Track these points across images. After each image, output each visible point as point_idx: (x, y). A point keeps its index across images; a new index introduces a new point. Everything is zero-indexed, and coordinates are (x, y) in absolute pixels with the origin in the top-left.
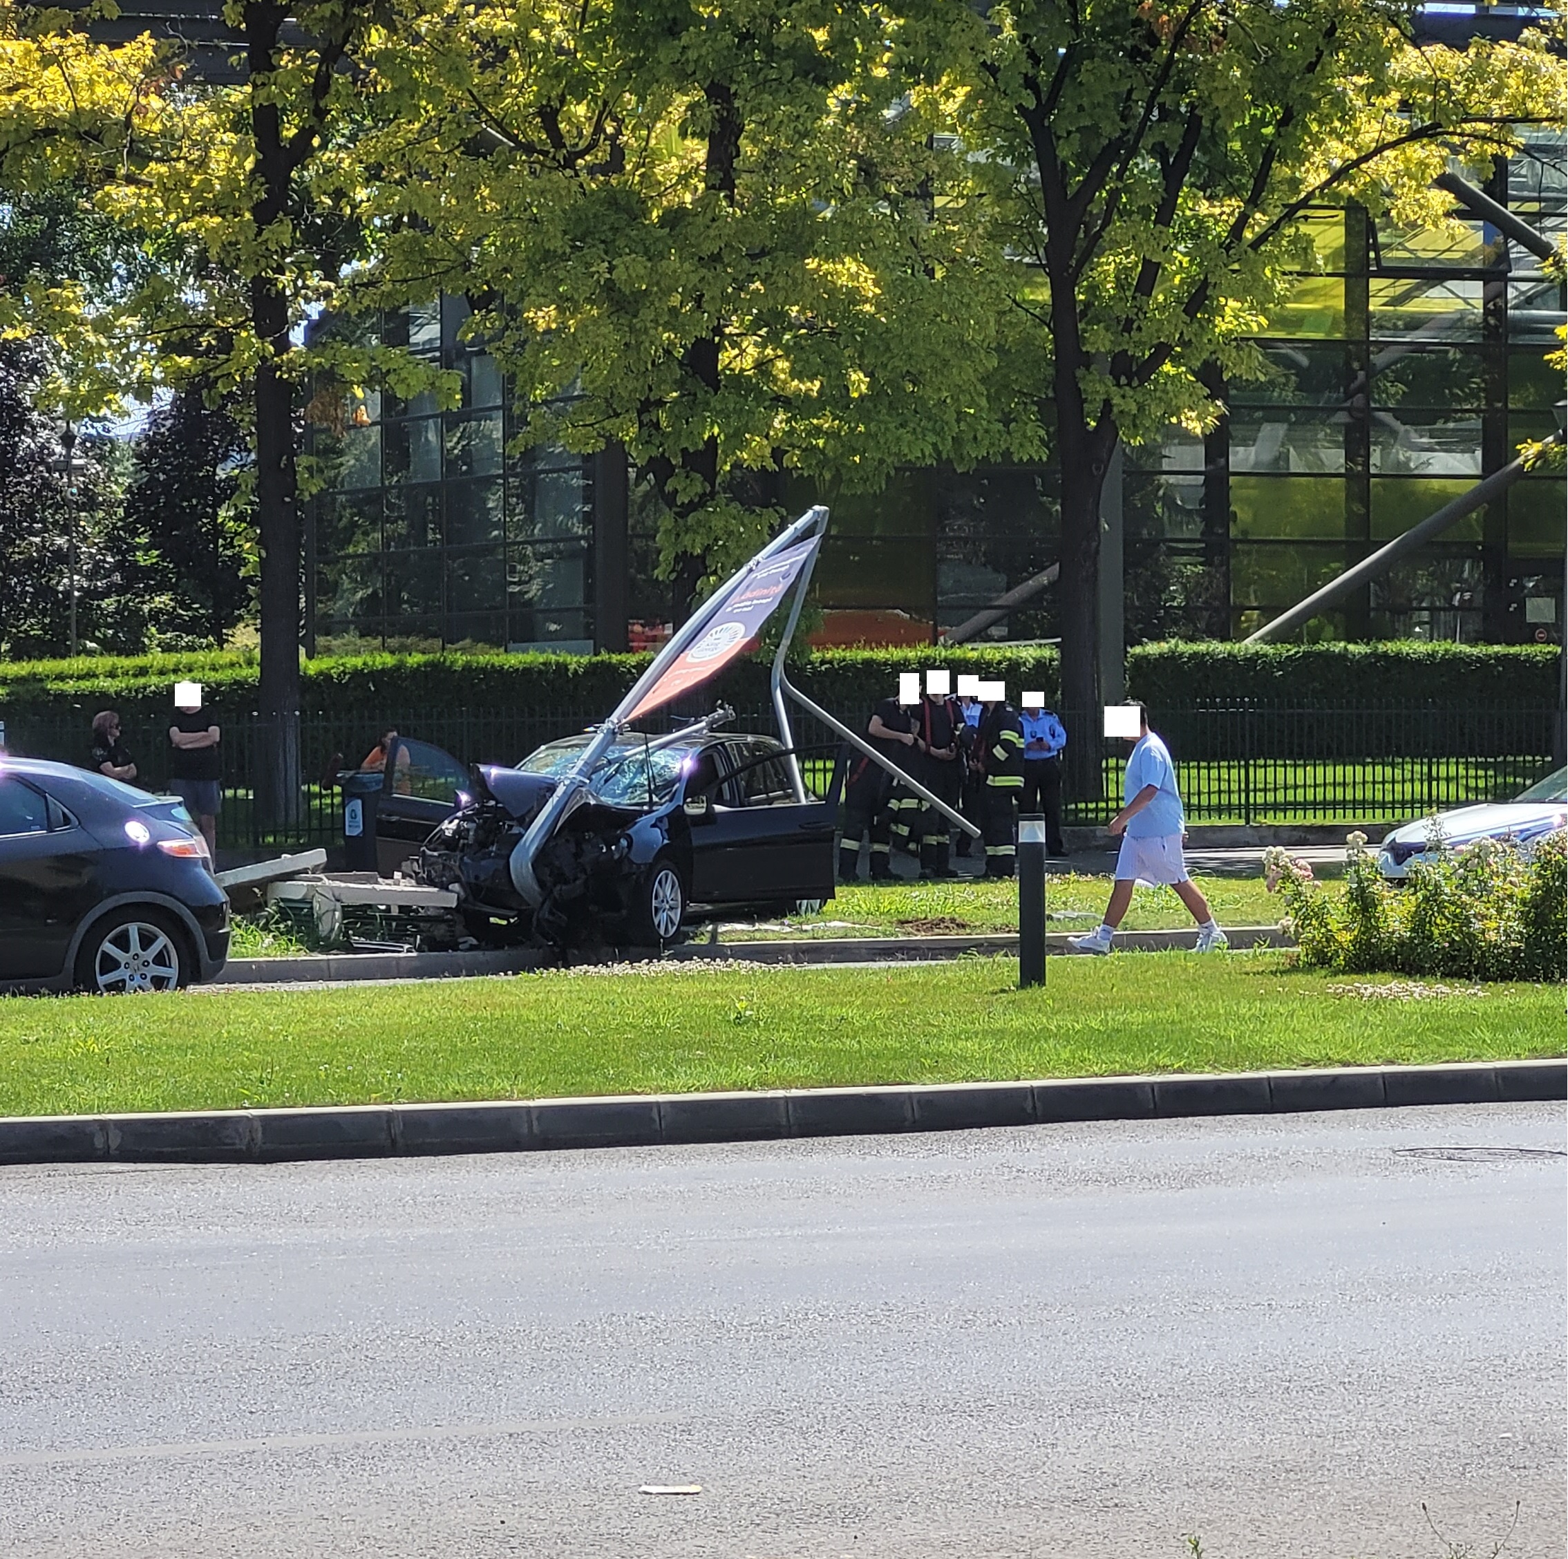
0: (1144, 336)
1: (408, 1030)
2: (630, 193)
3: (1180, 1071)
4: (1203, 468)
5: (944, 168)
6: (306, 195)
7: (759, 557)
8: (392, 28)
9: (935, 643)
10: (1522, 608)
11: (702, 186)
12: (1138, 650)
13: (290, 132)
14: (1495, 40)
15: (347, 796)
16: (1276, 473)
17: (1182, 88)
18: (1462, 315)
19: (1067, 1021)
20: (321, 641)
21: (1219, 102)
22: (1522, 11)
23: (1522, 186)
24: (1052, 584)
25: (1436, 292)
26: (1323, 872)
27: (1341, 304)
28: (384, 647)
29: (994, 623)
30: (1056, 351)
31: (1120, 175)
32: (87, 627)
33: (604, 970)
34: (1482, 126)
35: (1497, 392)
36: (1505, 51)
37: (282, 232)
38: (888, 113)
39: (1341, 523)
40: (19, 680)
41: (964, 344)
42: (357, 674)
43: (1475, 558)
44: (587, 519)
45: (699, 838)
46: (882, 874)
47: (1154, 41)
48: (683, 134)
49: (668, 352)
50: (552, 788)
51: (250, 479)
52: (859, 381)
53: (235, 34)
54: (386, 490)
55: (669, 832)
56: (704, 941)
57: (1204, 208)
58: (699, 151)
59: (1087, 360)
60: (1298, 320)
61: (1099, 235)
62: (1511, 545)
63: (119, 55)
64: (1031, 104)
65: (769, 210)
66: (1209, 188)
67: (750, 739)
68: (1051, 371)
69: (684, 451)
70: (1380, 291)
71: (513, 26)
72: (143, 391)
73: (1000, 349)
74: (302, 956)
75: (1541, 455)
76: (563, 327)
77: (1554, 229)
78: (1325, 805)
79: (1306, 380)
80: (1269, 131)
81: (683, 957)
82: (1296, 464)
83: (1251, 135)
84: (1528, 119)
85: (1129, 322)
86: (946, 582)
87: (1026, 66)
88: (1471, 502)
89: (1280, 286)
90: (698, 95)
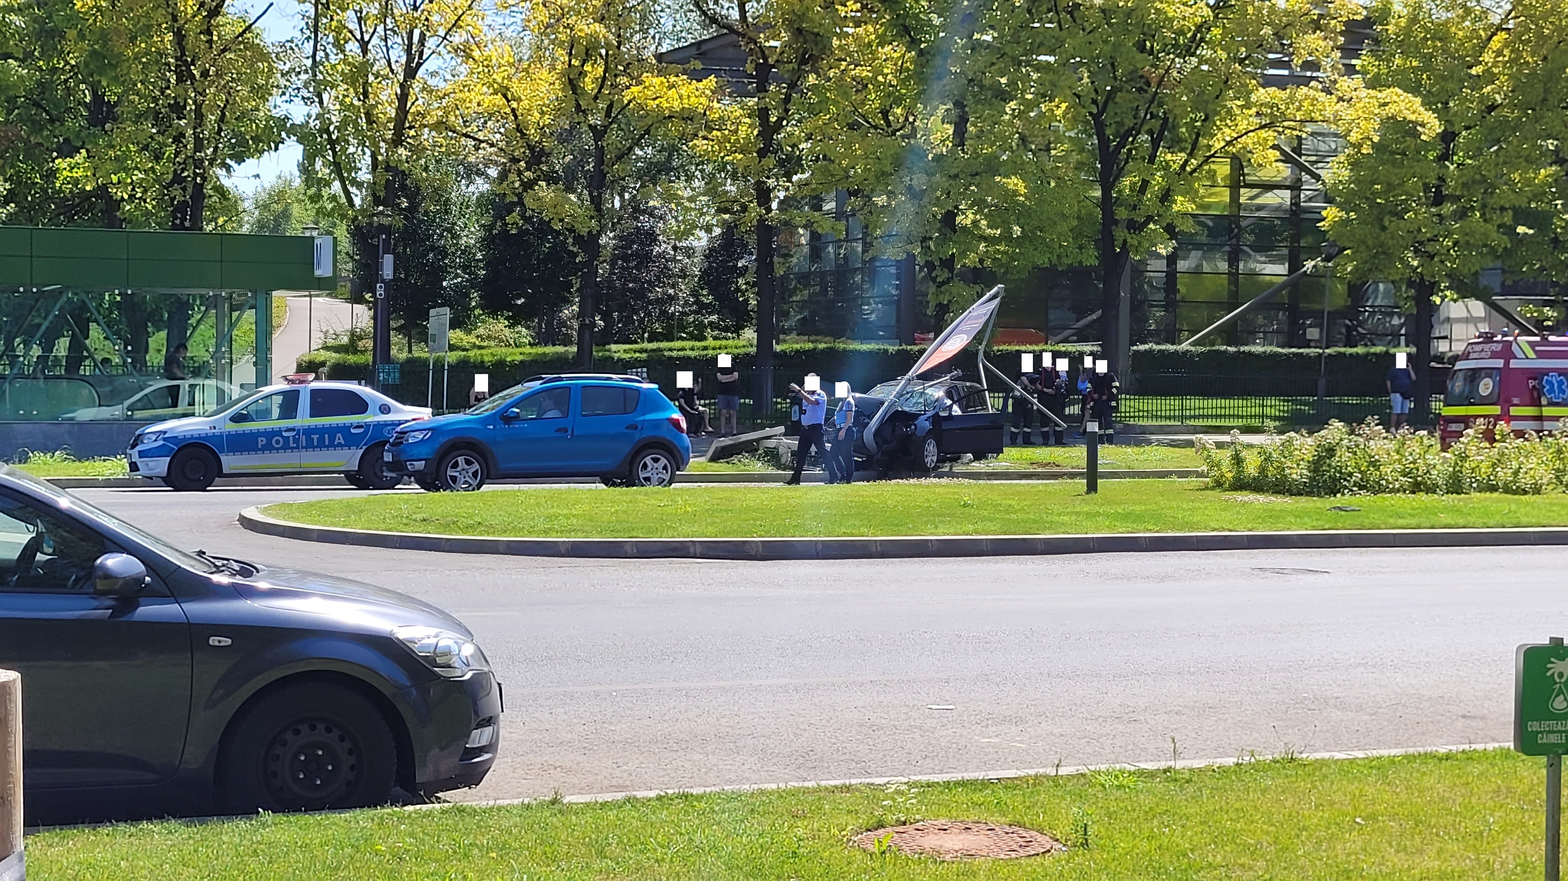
0: (1142, 212)
1: (823, 505)
2: (920, 148)
3: (1157, 532)
4: (1165, 269)
5: (1056, 138)
6: (779, 145)
7: (974, 306)
8: (819, 75)
9: (1046, 343)
10: (1305, 333)
11: (950, 145)
12: (1135, 348)
13: (773, 119)
14: (1298, 87)
15: (792, 404)
16: (1197, 272)
17: (1160, 105)
18: (1281, 205)
19: (1107, 509)
20: (781, 337)
21: (1177, 111)
22: (1309, 74)
23: (1308, 150)
24: (1098, 320)
25: (1269, 194)
26: (1219, 445)
27: (1227, 199)
28: (808, 340)
29: (1073, 335)
30: (1103, 218)
31: (1132, 142)
32: (682, 328)
33: (905, 481)
34: (1292, 123)
35: (1295, 238)
36: (1304, 90)
37: (770, 161)
38: (1032, 114)
39: (1225, 294)
40: (652, 351)
41: (1064, 215)
42: (797, 351)
43: (1285, 310)
44: (897, 287)
45: (945, 426)
46: (1028, 442)
47: (1148, 84)
48: (943, 123)
49: (934, 216)
50: (882, 403)
51: (753, 267)
52: (1017, 230)
53: (751, 76)
54: (810, 273)
55: (933, 423)
56: (947, 469)
57: (1169, 157)
58: (950, 129)
59: (1116, 222)
60: (1209, 206)
61: (1123, 168)
62: (1301, 305)
63: (700, 85)
64: (1095, 111)
65: (979, 156)
66: (1170, 148)
67: (968, 384)
68: (1101, 227)
69: (941, 259)
70: (1245, 194)
71: (870, 75)
72: (708, 229)
73: (1079, 218)
74: (774, 472)
75: (1314, 267)
76: (889, 205)
77: (1322, 168)
78: (1217, 416)
79: (1212, 232)
80: (1198, 124)
81: (940, 476)
82: (1206, 268)
83: (1190, 125)
84: (1312, 121)
85: (1135, 206)
86: (1052, 317)
87: (1093, 94)
88: (1283, 286)
89: (1202, 191)
90: (950, 106)
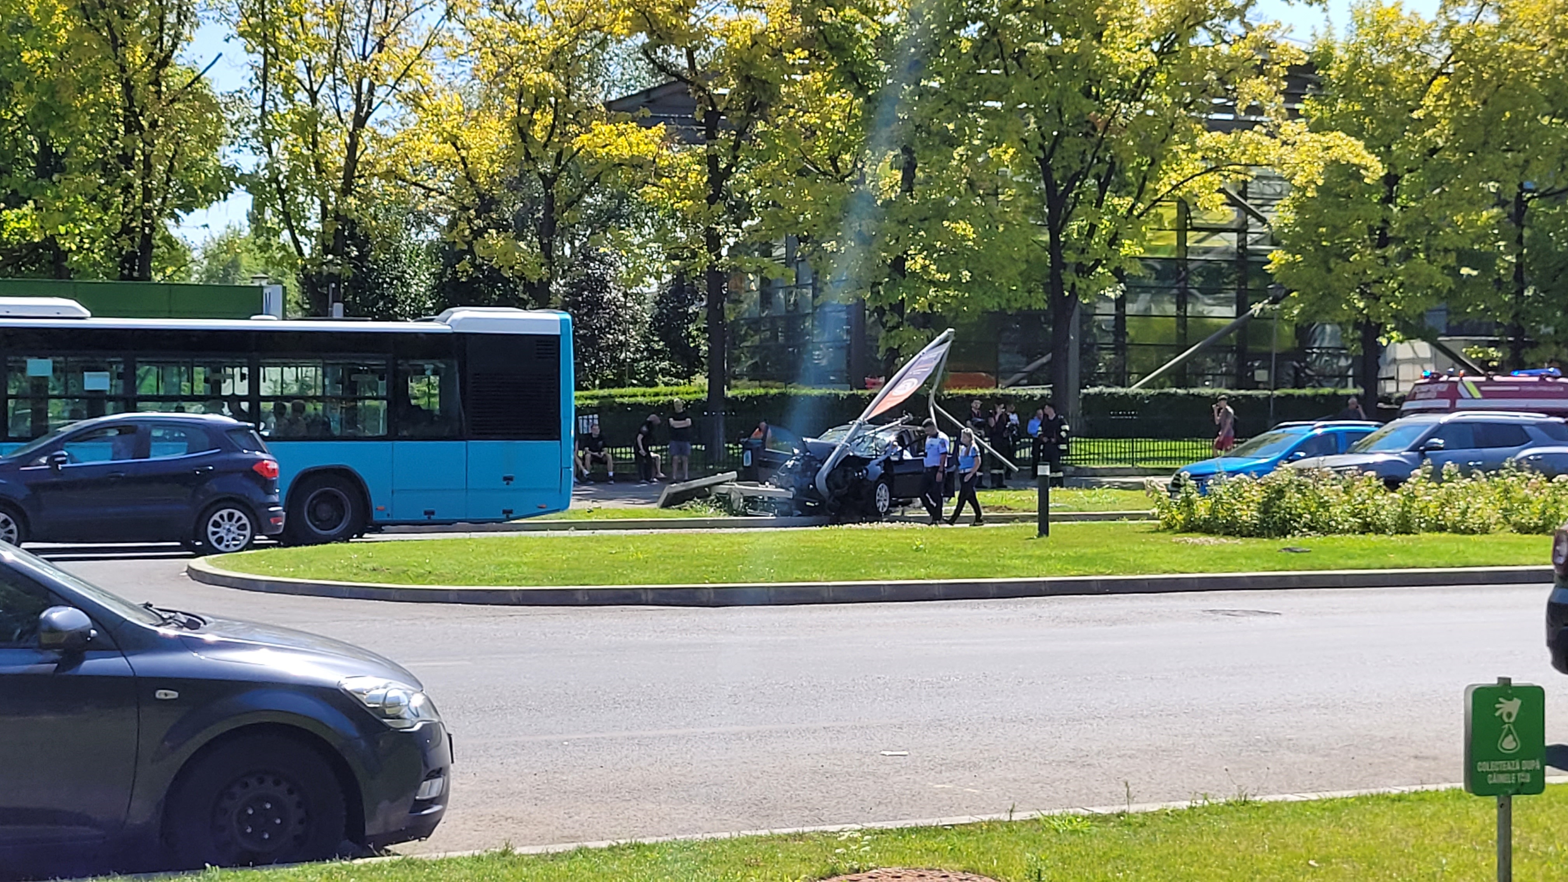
0: (1090, 255)
1: (775, 550)
2: (869, 193)
4: (1114, 312)
5: (1004, 183)
6: (729, 191)
7: (924, 350)
8: (767, 122)
9: (997, 387)
10: (1253, 375)
11: (899, 190)
12: (1085, 391)
13: (723, 166)
14: (1243, 131)
15: (745, 449)
16: (1146, 315)
17: (1107, 149)
18: (1227, 248)
19: (1059, 552)
20: (733, 382)
21: (1124, 155)
22: (1253, 118)
23: (1253, 193)
24: (1048, 363)
25: (1216, 237)
27: (1175, 243)
28: (760, 386)
29: (1023, 379)
30: (1051, 262)
31: (1080, 186)
32: (633, 374)
34: (1238, 168)
35: (1242, 281)
36: (1248, 134)
37: (719, 207)
38: (980, 160)
39: (1174, 336)
40: (604, 397)
41: (1012, 259)
42: (749, 397)
43: (1233, 352)
44: (848, 332)
47: (1095, 129)
48: (892, 169)
49: (884, 262)
50: (834, 448)
51: (703, 314)
52: (966, 275)
53: (700, 124)
54: (761, 318)
55: (884, 468)
56: (899, 514)
57: (1116, 201)
58: (899, 175)
59: (1065, 266)
60: (1156, 249)
61: (1071, 212)
62: (1249, 347)
63: (650, 133)
64: (1042, 156)
65: (927, 201)
66: (1117, 192)
68: (1049, 271)
69: (891, 304)
70: (1192, 238)
71: (819, 121)
72: (658, 276)
73: (1027, 261)
74: (726, 518)
75: (1262, 310)
76: (839, 251)
77: (1268, 211)
78: (1167, 459)
79: (1160, 275)
80: (1145, 168)
81: (892, 520)
82: (1155, 311)
83: (1137, 170)
84: (1257, 164)
85: (1083, 250)
86: (1002, 361)
87: (1040, 140)
88: (1231, 329)
89: (1149, 235)
90: (898, 151)
